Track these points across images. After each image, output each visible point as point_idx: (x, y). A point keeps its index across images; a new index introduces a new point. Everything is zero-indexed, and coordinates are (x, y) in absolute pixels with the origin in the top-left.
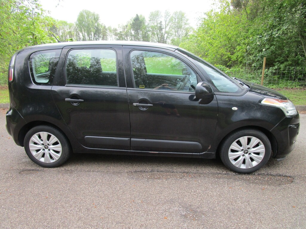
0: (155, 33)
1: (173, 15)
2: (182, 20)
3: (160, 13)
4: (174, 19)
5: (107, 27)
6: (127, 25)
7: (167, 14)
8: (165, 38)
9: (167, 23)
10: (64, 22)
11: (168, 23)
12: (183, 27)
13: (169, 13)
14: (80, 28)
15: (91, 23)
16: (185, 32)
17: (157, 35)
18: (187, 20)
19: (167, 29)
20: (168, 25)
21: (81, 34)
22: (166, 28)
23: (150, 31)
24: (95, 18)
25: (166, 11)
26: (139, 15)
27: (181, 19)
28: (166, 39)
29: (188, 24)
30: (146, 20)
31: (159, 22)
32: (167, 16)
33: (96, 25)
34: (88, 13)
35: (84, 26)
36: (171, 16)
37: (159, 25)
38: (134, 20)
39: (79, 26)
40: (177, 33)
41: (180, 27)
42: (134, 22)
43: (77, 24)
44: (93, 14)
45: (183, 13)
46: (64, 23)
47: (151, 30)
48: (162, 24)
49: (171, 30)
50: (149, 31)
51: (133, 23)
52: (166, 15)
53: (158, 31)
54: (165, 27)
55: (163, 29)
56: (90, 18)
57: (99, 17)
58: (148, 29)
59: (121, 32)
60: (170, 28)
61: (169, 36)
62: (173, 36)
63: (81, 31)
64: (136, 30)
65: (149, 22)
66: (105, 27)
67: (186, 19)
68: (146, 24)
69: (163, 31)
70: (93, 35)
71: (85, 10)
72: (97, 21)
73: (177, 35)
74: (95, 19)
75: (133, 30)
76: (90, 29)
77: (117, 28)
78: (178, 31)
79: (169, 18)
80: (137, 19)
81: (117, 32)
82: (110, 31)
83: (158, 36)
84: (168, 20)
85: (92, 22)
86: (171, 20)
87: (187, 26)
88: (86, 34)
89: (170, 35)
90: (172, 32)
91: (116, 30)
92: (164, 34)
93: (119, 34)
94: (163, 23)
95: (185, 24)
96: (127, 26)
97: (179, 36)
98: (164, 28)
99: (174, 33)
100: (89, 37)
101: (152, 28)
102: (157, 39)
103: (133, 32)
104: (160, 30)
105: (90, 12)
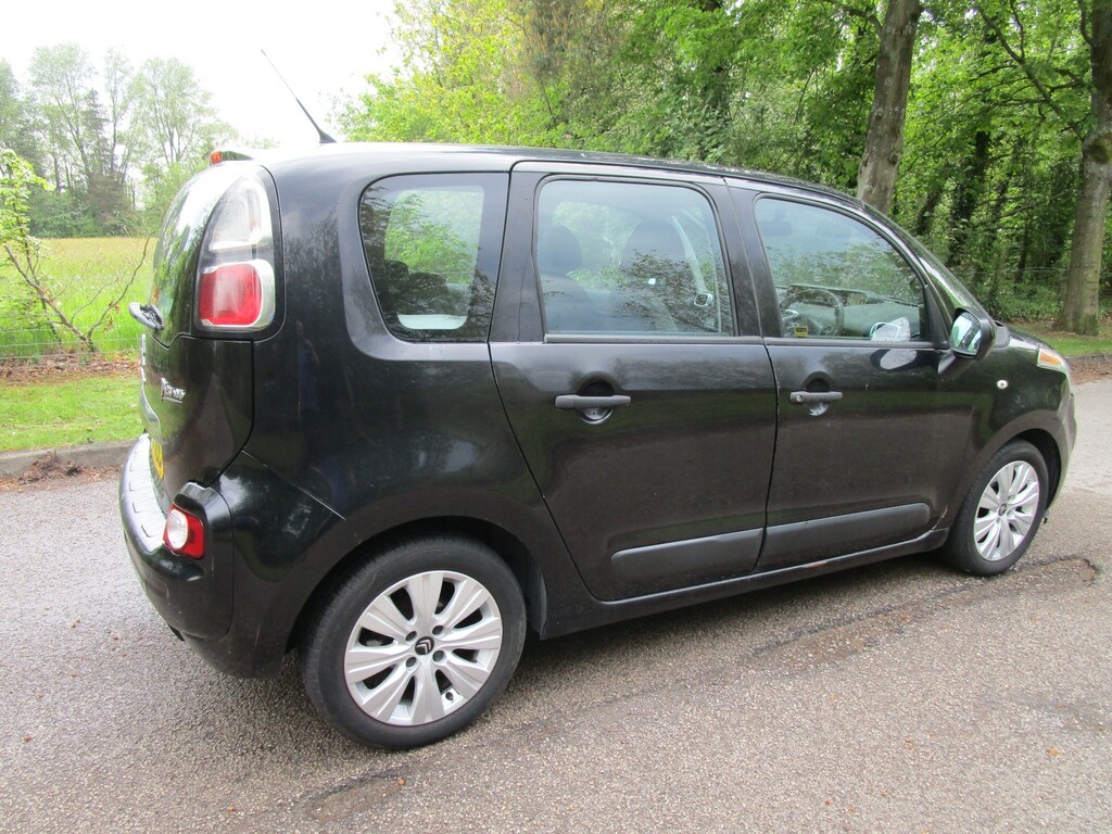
0: (69, 136)
1: (145, 72)
2: (184, 95)
3: (80, 55)
4: (149, 88)
7: (116, 65)
8: (119, 162)
9: (120, 100)
11: (126, 101)
12: (190, 122)
13: (123, 59)
16: (201, 143)
17: (81, 147)
18: (206, 97)
19: (124, 126)
20: (125, 108)
22: (115, 119)
25: (110, 51)
27: (180, 88)
28: (124, 165)
29: (211, 112)
30: (17, 77)
31: (82, 92)
32: (119, 74)
36: (135, 73)
37: (84, 107)
40: (167, 145)
41: (178, 122)
45: (187, 68)
47: (47, 122)
48: (98, 102)
49: (142, 132)
50: (40, 127)
52: (111, 66)
53: (82, 129)
54: (111, 118)
55: (105, 123)
60: (136, 120)
61: (133, 155)
62: (151, 154)
65: (34, 89)
67: (200, 94)
68: (21, 97)
69: (108, 131)
73: (168, 151)
78: (171, 134)
79: (128, 80)
83: (82, 152)
84: (122, 88)
86: (137, 90)
87: (206, 121)
89: (136, 148)
90: (147, 137)
92: (111, 142)
94: (104, 100)
95: (200, 111)
97: (179, 157)
98: (107, 120)
99: (156, 144)
101: (49, 117)
102: (81, 163)
104: (90, 129)
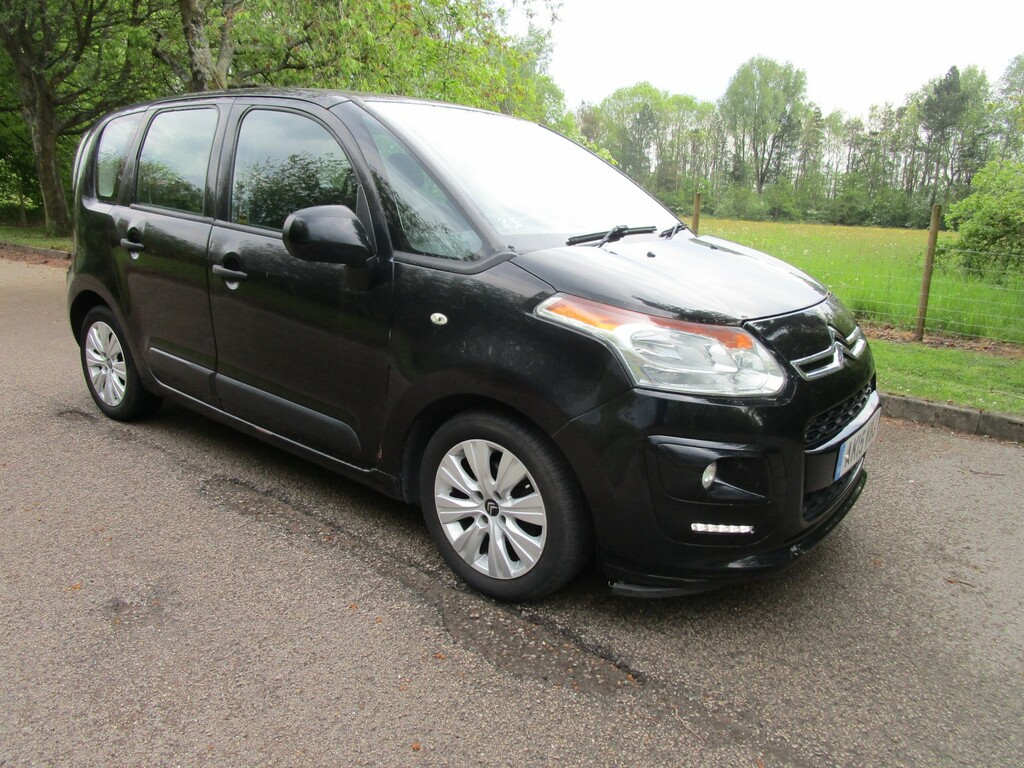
5: (825, 115)
6: (905, 109)
10: (686, 99)
14: (734, 119)
15: (769, 101)
21: (730, 140)
23: (1000, 131)
24: (788, 84)
26: (961, 70)
30: (990, 88)
33: (788, 108)
34: (766, 68)
35: (745, 112)
38: (938, 91)
39: (729, 111)
42: (934, 97)
43: (723, 107)
44: (785, 71)
46: (685, 103)
47: (1005, 126)
50: (997, 131)
51: (929, 102)
56: (771, 86)
57: (803, 83)
58: (991, 125)
59: (875, 134)
63: (733, 128)
64: (940, 128)
65: (1002, 96)
66: (818, 114)
68: (987, 104)
70: (769, 142)
71: (760, 61)
72: (793, 95)
74: (786, 89)
75: (926, 128)
76: (764, 122)
77: (865, 121)
80: (950, 84)
81: (860, 132)
82: (835, 131)
85: (776, 99)
88: (747, 140)
91: (857, 125)
93: (864, 140)
96: (901, 112)
100: (756, 150)
101: (1008, 121)
103: (924, 135)
105: (773, 65)
